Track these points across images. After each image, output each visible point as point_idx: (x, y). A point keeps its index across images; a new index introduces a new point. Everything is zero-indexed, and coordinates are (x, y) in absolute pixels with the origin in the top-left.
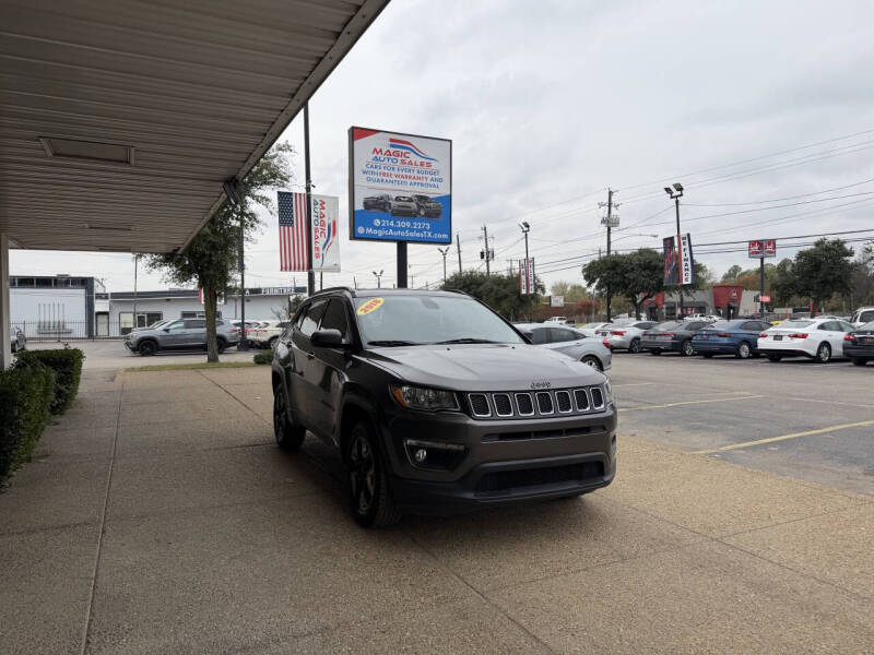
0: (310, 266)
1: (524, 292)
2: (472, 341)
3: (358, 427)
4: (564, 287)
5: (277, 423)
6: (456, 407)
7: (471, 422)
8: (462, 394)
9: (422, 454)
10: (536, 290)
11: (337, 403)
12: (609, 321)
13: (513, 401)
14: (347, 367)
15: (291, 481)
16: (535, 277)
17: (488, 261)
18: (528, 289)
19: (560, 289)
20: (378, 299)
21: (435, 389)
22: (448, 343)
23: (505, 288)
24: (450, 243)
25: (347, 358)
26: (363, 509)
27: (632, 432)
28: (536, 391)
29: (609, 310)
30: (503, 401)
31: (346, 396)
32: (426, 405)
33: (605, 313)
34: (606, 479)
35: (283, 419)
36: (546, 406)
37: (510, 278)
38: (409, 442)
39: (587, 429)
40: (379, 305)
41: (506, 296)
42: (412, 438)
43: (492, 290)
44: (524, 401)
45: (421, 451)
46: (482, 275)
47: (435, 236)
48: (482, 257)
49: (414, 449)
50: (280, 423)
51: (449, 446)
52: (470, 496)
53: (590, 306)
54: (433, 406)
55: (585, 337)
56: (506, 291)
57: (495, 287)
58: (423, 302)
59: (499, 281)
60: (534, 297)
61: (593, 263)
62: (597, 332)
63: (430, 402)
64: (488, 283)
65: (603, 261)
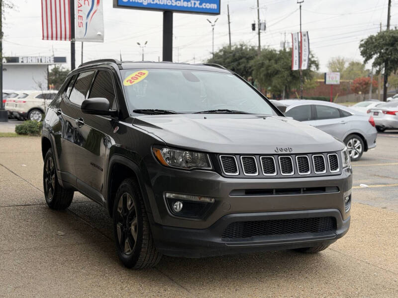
0: (72, 35)
1: (295, 68)
2: (229, 112)
3: (124, 183)
4: (341, 63)
5: (47, 185)
6: (209, 166)
7: (221, 179)
8: (214, 156)
9: (179, 206)
10: (309, 66)
11: (105, 164)
12: (385, 100)
13: (259, 163)
14: (115, 131)
15: (63, 234)
16: (309, 52)
17: (259, 34)
18: (300, 66)
19: (336, 65)
20: (143, 71)
21: (192, 151)
22: (205, 112)
23: (276, 62)
24: (219, 14)
25: (114, 124)
26: (127, 253)
27: (384, 205)
28: (279, 155)
29: (385, 89)
30: (250, 162)
31: (113, 158)
32: (184, 165)
33: (382, 92)
34: (339, 232)
35: (53, 182)
36: (287, 168)
37: (283, 52)
38: (168, 195)
39: (323, 189)
40: (143, 77)
41: (277, 72)
42: (171, 192)
43: (263, 64)
44: (268, 163)
45: (178, 203)
46: (253, 49)
47: (204, 6)
48: (254, 29)
49: (172, 201)
50: (50, 185)
51: (203, 199)
52: (218, 240)
53: (367, 84)
54: (189, 165)
55: (351, 115)
56: (277, 66)
57: (267, 62)
58: (185, 75)
59: (271, 56)
60: (307, 73)
61: (371, 38)
62: (369, 111)
63: (187, 162)
64: (259, 58)
65: (381, 36)
